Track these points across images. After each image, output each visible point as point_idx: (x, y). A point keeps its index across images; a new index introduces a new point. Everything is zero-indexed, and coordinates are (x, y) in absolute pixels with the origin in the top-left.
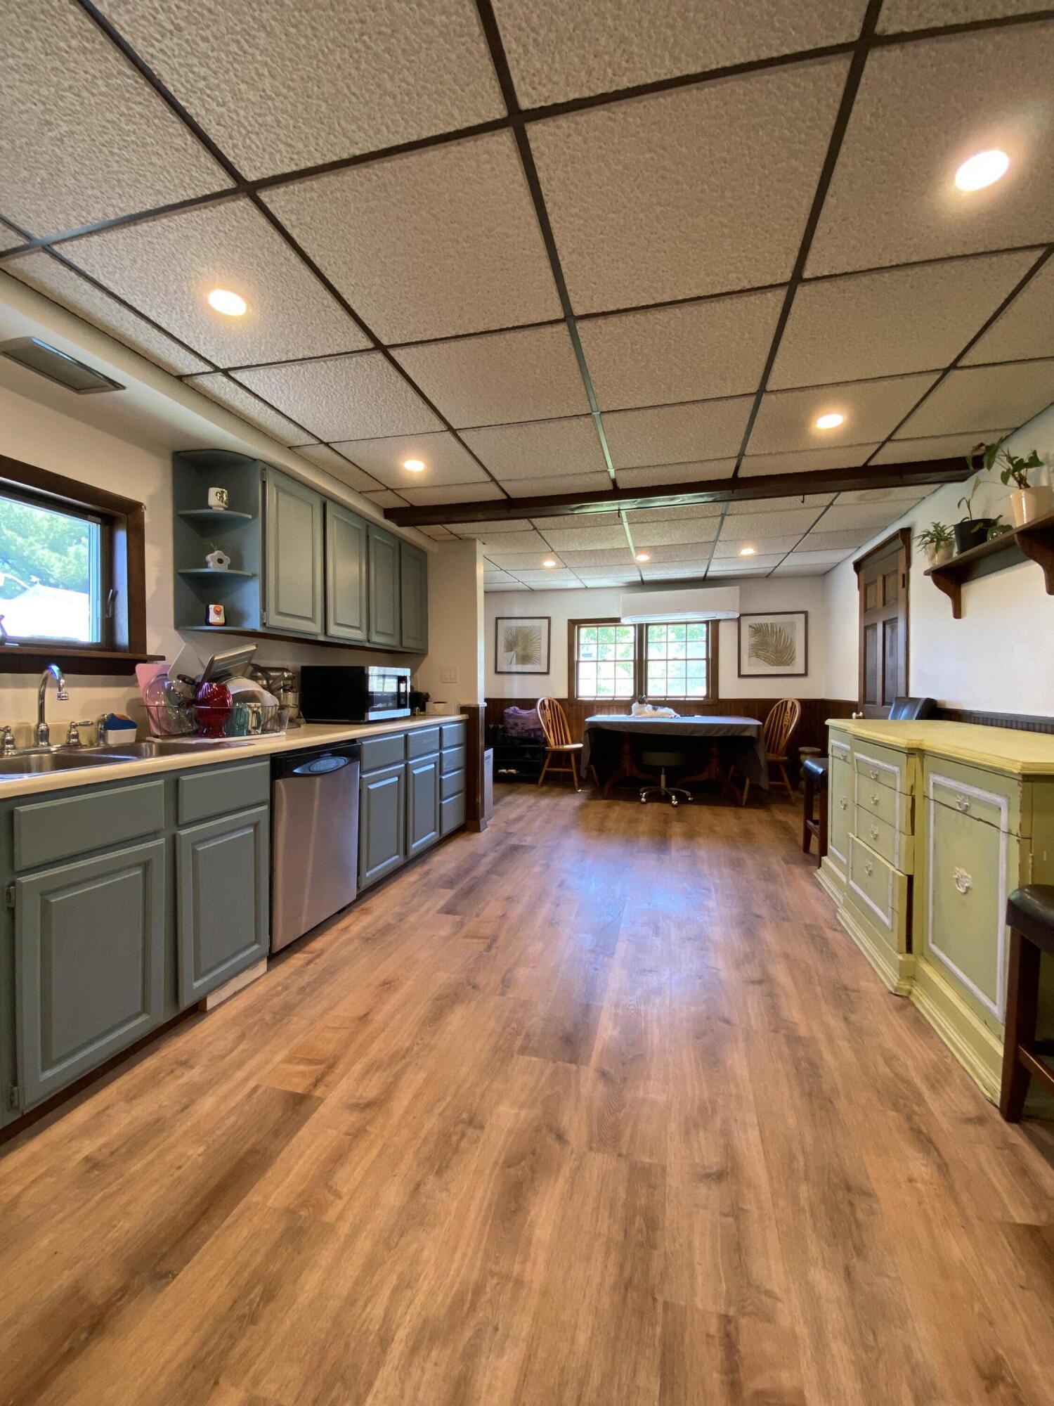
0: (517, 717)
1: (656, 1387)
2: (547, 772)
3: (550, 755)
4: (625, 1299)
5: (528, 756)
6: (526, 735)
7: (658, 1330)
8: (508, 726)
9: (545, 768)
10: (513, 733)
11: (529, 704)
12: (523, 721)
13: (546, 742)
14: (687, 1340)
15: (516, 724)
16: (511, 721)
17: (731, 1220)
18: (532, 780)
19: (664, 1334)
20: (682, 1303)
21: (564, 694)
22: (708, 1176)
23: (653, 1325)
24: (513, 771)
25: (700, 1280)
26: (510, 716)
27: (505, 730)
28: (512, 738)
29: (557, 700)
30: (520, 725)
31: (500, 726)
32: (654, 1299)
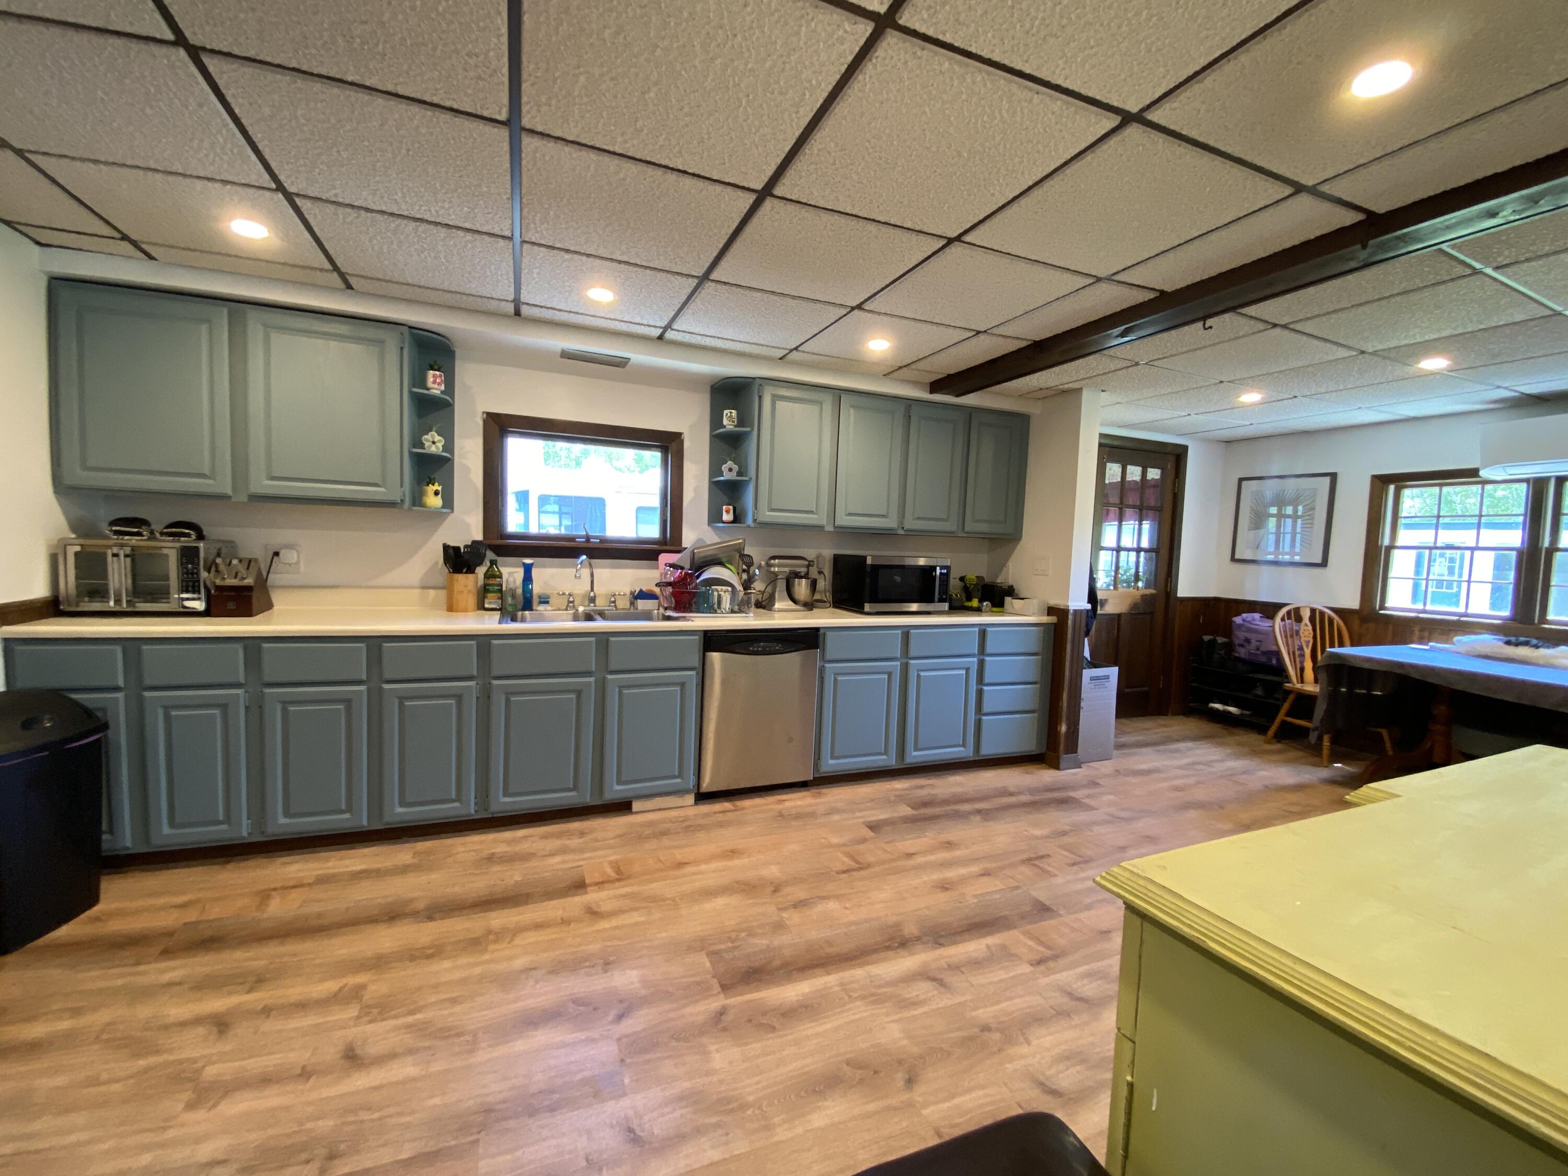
0: (1250, 630)
1: (404, 1156)
2: (1283, 723)
3: (1291, 697)
4: (476, 1113)
5: (1259, 692)
6: (1263, 659)
7: (453, 1143)
8: (1237, 642)
9: (1281, 716)
10: (1242, 653)
11: (1269, 610)
12: (1261, 637)
13: (1288, 678)
14: (449, 1163)
15: (1248, 641)
16: (1240, 635)
17: (584, 1163)
18: (1262, 730)
19: (449, 1148)
20: (480, 1151)
21: (1352, 601)
22: (630, 1130)
23: (456, 1138)
24: (1232, 709)
25: (509, 1157)
26: (1240, 626)
27: (1230, 647)
28: (1239, 659)
29: (1336, 610)
30: (1254, 644)
31: (1220, 640)
32: (479, 1132)
